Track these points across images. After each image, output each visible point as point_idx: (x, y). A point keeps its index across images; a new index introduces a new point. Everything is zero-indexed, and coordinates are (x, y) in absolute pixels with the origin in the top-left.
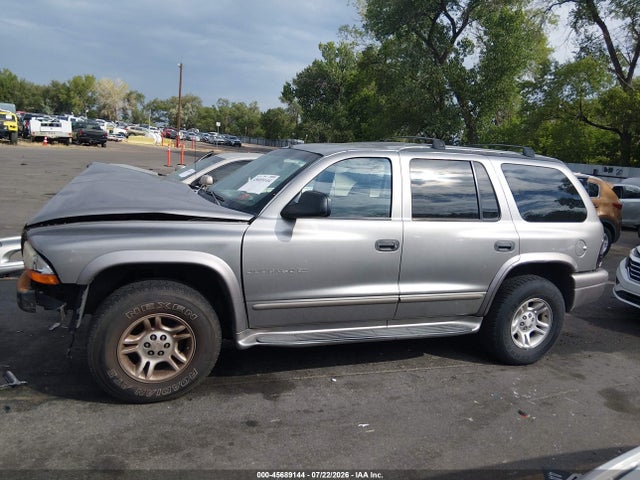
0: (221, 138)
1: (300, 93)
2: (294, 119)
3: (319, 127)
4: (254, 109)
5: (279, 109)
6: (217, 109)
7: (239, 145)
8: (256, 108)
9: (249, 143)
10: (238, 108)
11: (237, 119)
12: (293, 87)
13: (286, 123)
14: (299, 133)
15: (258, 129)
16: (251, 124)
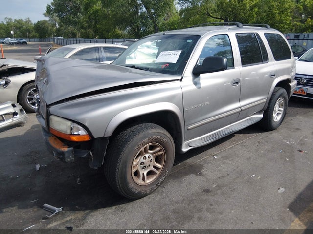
0: (14, 40)
1: (57, 10)
2: (54, 25)
3: (70, 28)
4: (29, 21)
5: (44, 20)
6: (5, 24)
7: (26, 44)
8: (30, 21)
9: (30, 41)
10: (19, 22)
11: (19, 28)
12: (52, 7)
13: (50, 28)
14: (59, 32)
15: (34, 33)
16: (29, 31)
